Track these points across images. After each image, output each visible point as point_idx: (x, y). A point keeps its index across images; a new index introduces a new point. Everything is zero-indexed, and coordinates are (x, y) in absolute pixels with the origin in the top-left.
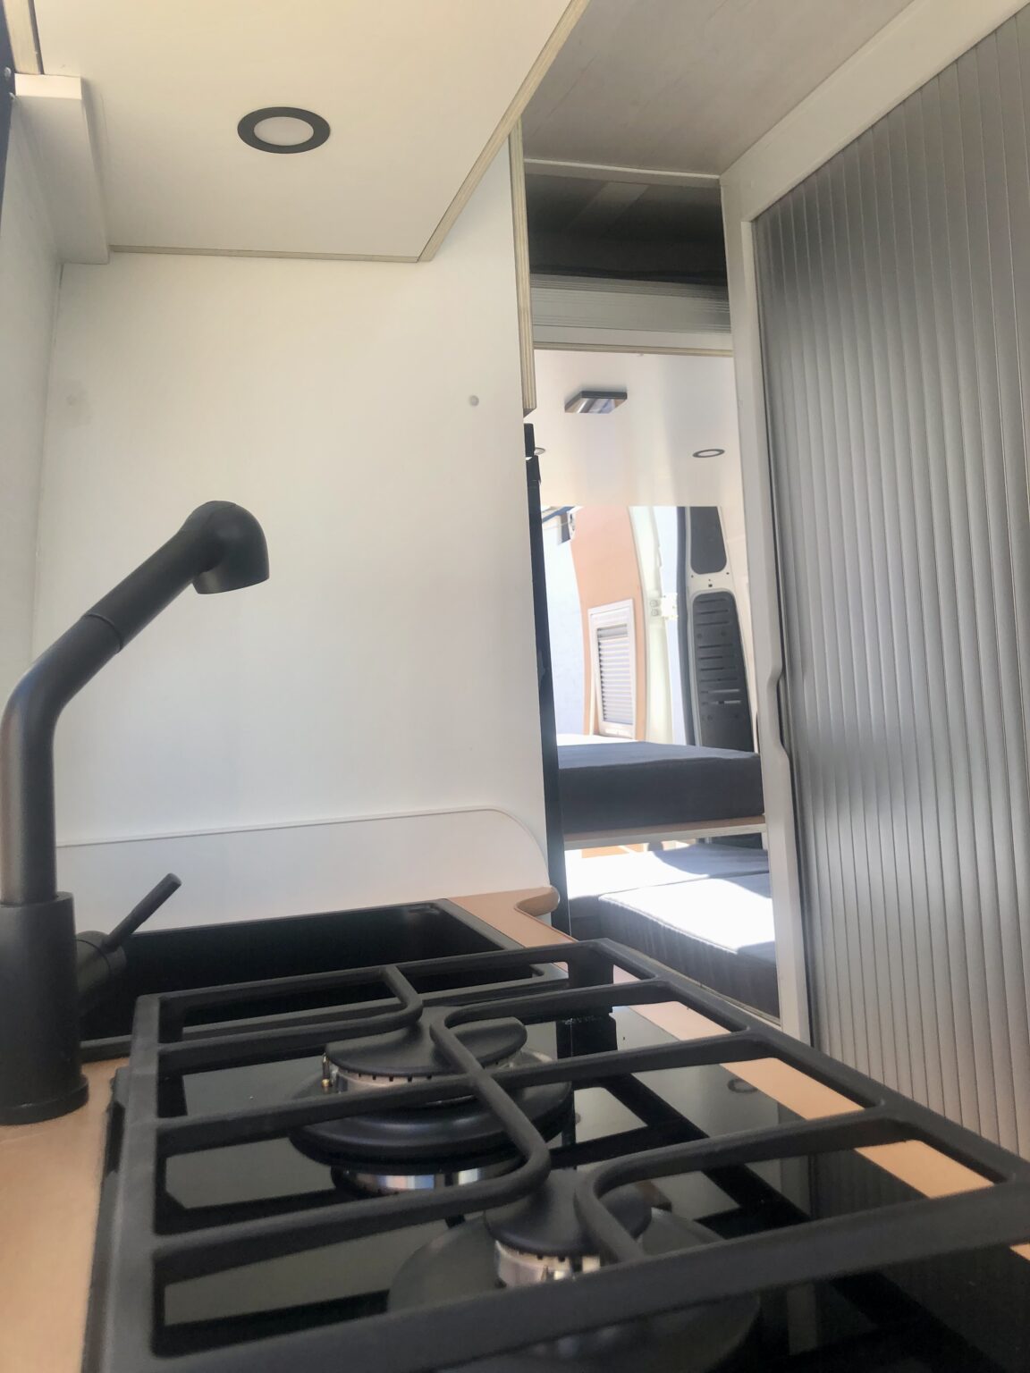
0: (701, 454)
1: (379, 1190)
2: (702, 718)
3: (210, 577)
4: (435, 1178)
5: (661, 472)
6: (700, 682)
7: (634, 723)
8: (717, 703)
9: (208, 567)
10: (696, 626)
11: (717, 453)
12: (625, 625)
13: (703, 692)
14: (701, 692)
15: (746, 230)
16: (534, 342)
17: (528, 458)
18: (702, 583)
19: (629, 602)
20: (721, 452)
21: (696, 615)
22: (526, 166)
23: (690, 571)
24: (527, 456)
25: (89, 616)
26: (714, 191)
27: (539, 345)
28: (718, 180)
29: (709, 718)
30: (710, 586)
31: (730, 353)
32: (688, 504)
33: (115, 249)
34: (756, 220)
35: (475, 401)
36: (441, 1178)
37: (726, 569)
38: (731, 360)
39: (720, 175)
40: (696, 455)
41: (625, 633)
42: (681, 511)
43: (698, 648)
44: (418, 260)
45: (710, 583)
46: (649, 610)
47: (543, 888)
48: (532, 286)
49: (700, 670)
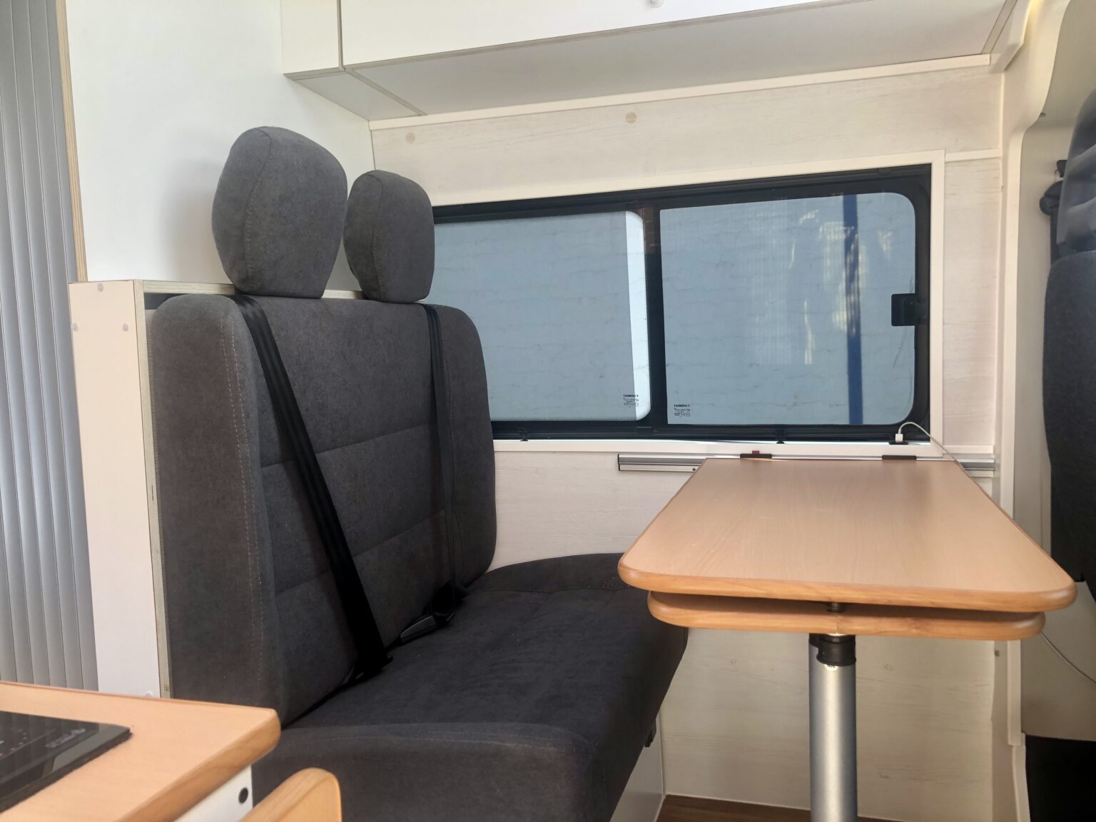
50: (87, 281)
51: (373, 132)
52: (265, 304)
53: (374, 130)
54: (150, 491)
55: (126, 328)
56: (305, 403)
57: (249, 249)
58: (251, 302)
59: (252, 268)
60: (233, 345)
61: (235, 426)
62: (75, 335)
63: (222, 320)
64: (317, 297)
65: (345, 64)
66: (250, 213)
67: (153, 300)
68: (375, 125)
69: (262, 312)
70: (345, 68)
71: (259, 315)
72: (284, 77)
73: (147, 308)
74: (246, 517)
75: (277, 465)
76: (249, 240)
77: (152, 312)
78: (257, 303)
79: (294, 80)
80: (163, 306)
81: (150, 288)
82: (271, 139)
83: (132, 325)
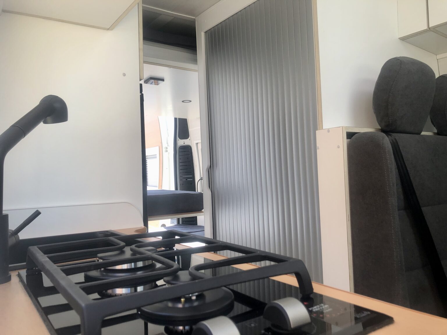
0: (184, 101)
1: (116, 295)
2: (180, 185)
3: (49, 118)
4: (131, 289)
5: (170, 107)
6: (180, 173)
7: (158, 186)
8: (185, 180)
9: (49, 116)
10: (179, 155)
11: (189, 101)
12: (156, 155)
13: (181, 176)
14: (180, 177)
15: (203, 34)
16: (144, 61)
17: (141, 94)
18: (181, 142)
19: (158, 148)
20: (190, 101)
21: (179, 152)
22: (143, 7)
23: (178, 138)
24: (140, 93)
25: (13, 126)
26: (193, 22)
27: (145, 62)
28: (195, 19)
29: (183, 184)
30: (184, 143)
31: (197, 71)
32: (178, 117)
33: (4, 11)
34: (206, 32)
35: (124, 75)
36: (133, 289)
37: (189, 138)
38: (197, 73)
39: (196, 17)
40: (183, 102)
41: (156, 157)
42: (176, 119)
43: (180, 162)
44: (108, 29)
45: (184, 142)
46: (164, 150)
47: (141, 227)
48: (143, 44)
49: (180, 170)
50: (323, 129)
51: (438, 60)
52: (397, 136)
53: (439, 59)
54: (348, 218)
55: (339, 147)
56: (416, 182)
57: (390, 111)
58: (390, 135)
59: (391, 120)
60: (387, 152)
61: (388, 189)
62: (318, 151)
63: (381, 141)
64: (419, 133)
65: (430, 26)
66: (391, 95)
67: (350, 135)
68: (439, 57)
69: (396, 139)
70: (430, 29)
71: (394, 141)
72: (399, 39)
73: (347, 138)
74: (393, 232)
75: (403, 211)
76: (390, 107)
77: (349, 140)
78: (392, 135)
79: (403, 40)
80: (354, 137)
81: (348, 130)
82: (401, 61)
83: (341, 146)
